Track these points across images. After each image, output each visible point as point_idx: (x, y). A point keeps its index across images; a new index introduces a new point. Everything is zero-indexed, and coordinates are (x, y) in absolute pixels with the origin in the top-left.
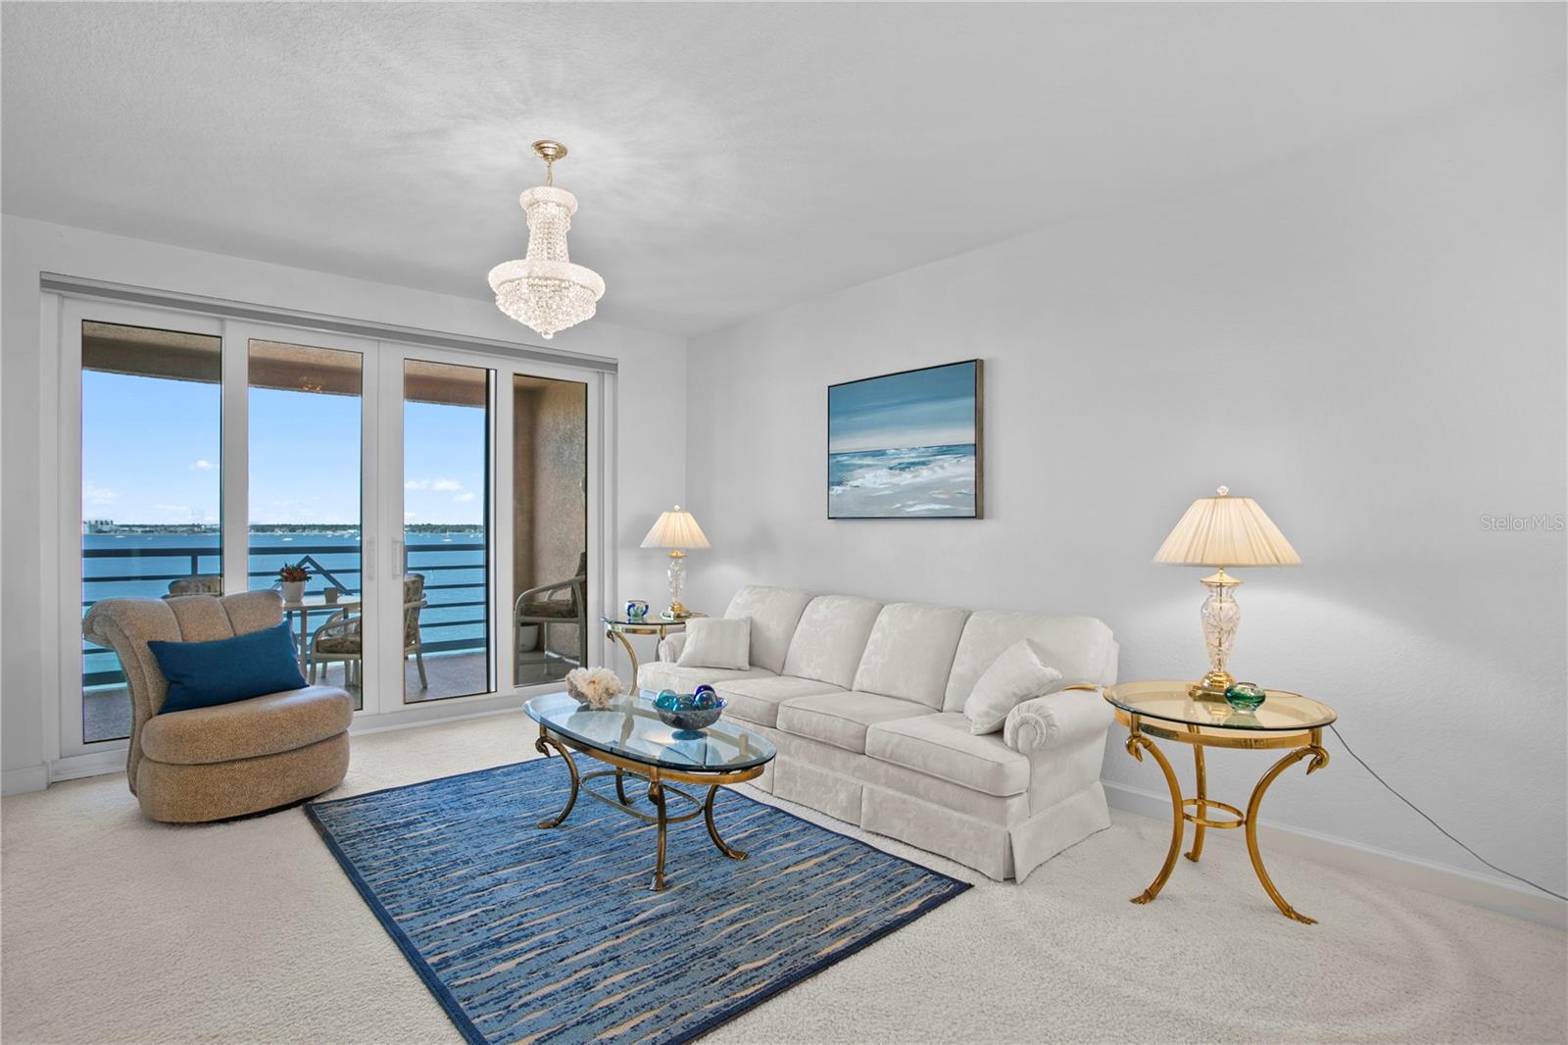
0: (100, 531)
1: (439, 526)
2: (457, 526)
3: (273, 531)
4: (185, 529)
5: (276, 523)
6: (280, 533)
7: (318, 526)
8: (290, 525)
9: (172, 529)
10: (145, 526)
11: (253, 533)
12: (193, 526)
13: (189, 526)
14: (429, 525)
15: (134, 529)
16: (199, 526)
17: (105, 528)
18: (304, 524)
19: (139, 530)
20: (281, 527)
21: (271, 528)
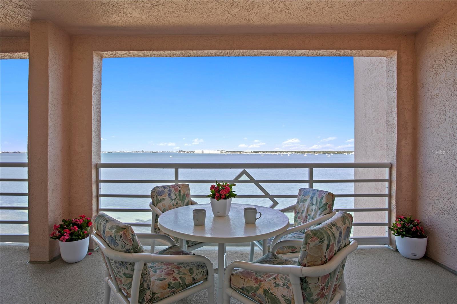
0: (222, 153)
1: (304, 151)
2: (309, 151)
3: (259, 153)
4: (239, 152)
5: (259, 151)
9: (236, 152)
10: (231, 152)
11: (254, 153)
14: (300, 151)
15: (229, 152)
16: (242, 152)
17: (223, 152)
18: (266, 151)
19: (230, 152)
20: (261, 152)
21: (258, 152)
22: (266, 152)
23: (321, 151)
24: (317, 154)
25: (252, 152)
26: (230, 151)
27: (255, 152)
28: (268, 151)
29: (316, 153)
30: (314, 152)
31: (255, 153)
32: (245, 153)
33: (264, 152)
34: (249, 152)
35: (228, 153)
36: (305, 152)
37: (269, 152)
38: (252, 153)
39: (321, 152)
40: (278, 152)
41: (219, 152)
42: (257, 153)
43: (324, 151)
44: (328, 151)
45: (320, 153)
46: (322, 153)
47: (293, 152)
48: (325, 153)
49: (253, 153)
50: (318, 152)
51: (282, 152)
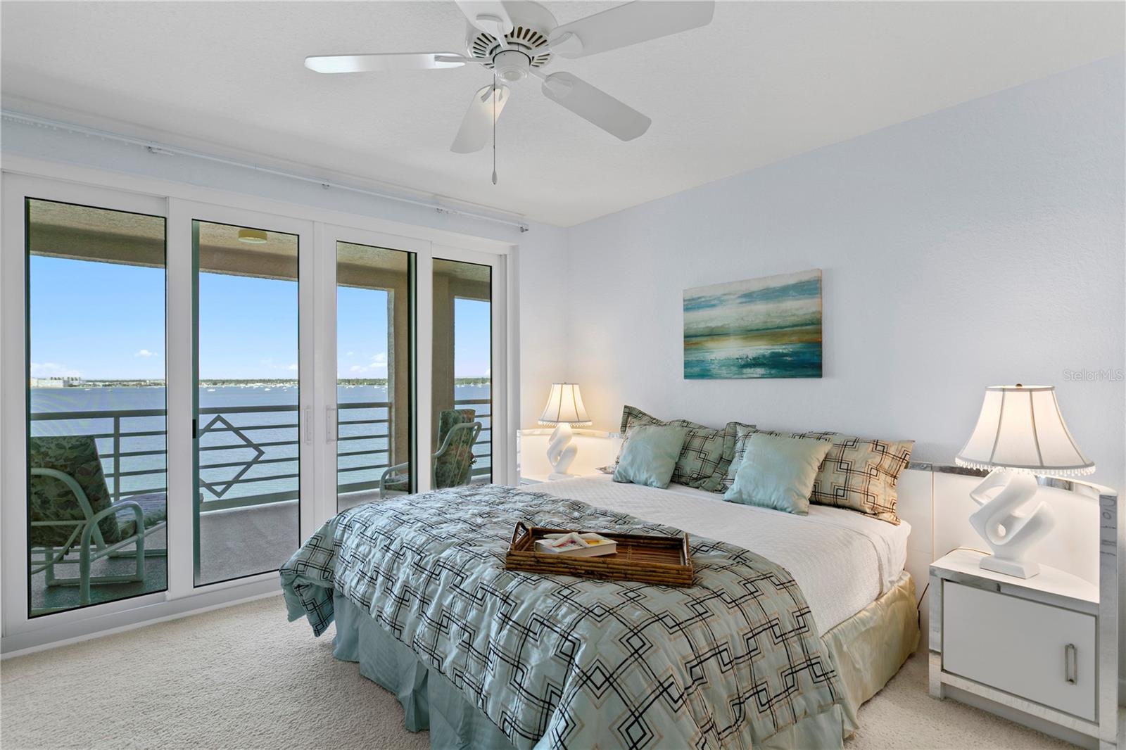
22: (223, 382)
26: (100, 381)
28: (227, 381)
30: (349, 381)
32: (155, 384)
33: (215, 383)
35: (95, 385)
37: (230, 381)
39: (365, 380)
40: (258, 381)
41: (60, 385)
43: (370, 380)
44: (380, 380)
45: (361, 384)
48: (374, 383)
50: (357, 381)
51: (269, 381)
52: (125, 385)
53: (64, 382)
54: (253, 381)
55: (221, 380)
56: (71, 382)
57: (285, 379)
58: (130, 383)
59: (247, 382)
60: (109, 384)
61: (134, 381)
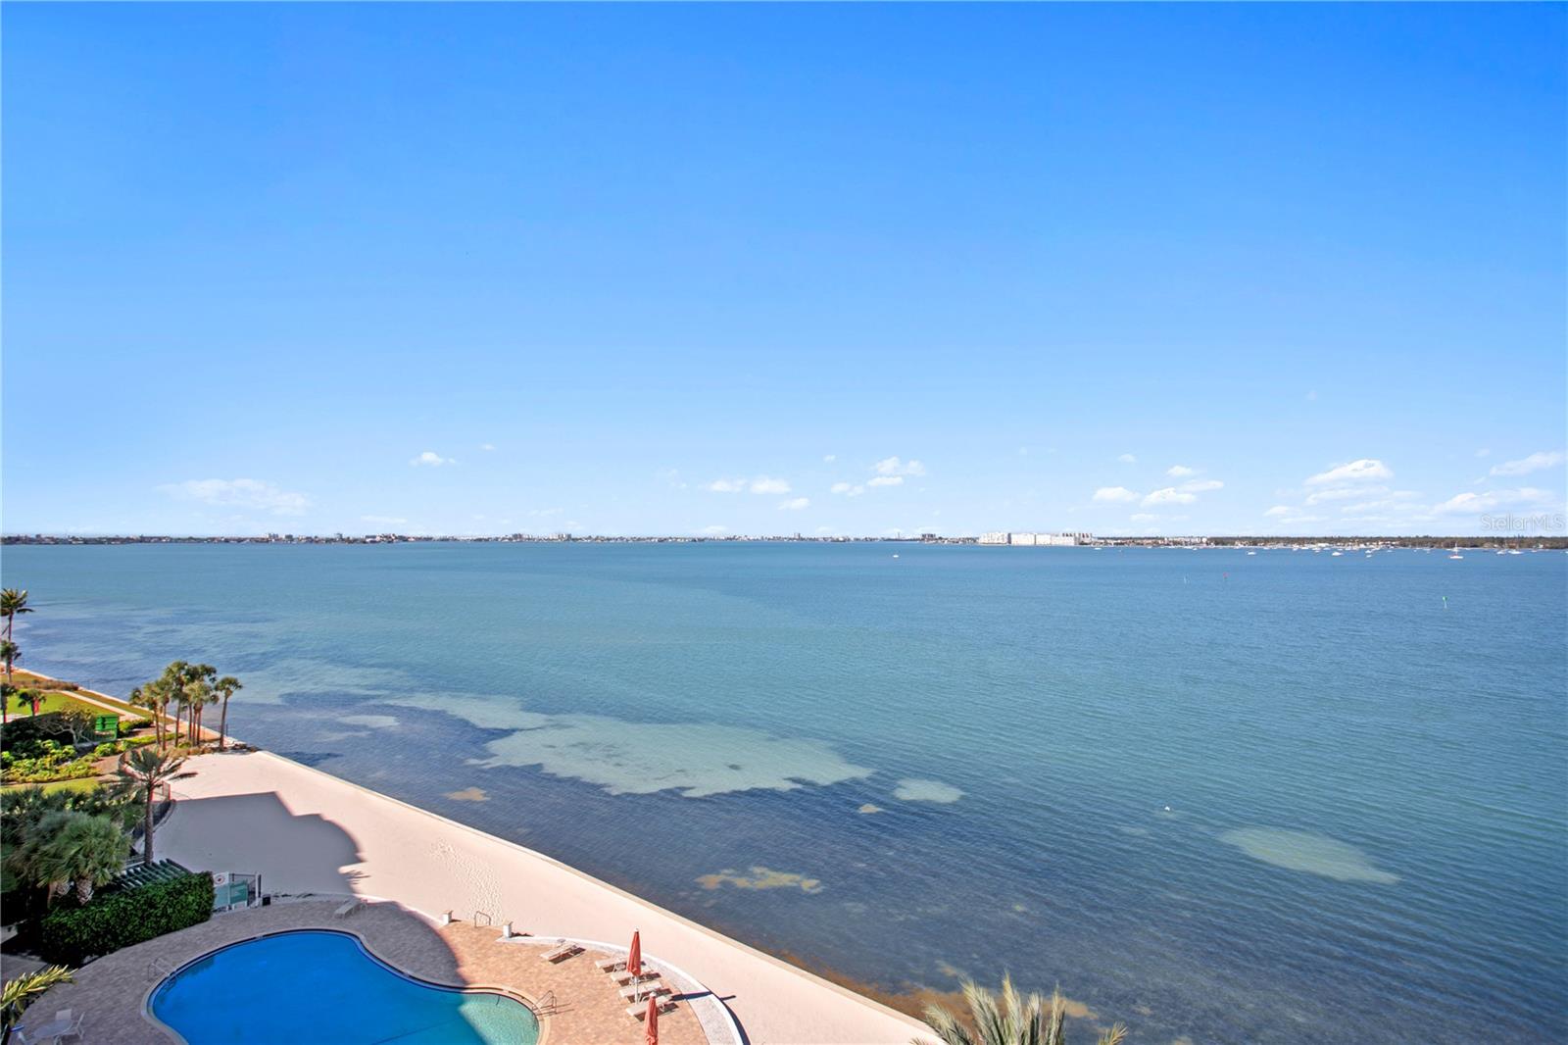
0: (1082, 543)
1: (1443, 539)
2: (1471, 539)
3: (1233, 544)
4: (1150, 541)
5: (1236, 536)
6: (1239, 546)
7: (1283, 539)
8: (1250, 538)
9: (1139, 541)
10: (1117, 539)
11: (1213, 546)
12: (1157, 538)
13: (1153, 538)
14: (1426, 537)
15: (1109, 541)
16: (1163, 539)
17: (1086, 540)
18: (1265, 536)
19: (1113, 542)
20: (1241, 539)
21: (1231, 541)
22: (1267, 540)
23: (1541, 538)
24: (1514, 552)
25: (1204, 540)
26: (1112, 539)
27: (1218, 541)
28: (1272, 539)
29: (1512, 547)
30: (1501, 541)
31: (1217, 544)
32: (1175, 543)
33: (1254, 541)
34: (1193, 540)
35: (1106, 543)
36: (1450, 543)
37: (1277, 540)
38: (1205, 545)
40: (1321, 540)
41: (1070, 542)
42: (1223, 544)
43: (1554, 539)
45: (1530, 546)
46: (1541, 546)
47: (1392, 539)
48: (1562, 544)
49: (1207, 544)
50: (1521, 542)
51: (1339, 540)
52: (1138, 544)
53: (1076, 538)
54: (1312, 540)
55: (1263, 538)
56: (1082, 539)
57: (1369, 536)
58: (1144, 541)
59: (1301, 541)
60: (1121, 542)
61: (1149, 538)
